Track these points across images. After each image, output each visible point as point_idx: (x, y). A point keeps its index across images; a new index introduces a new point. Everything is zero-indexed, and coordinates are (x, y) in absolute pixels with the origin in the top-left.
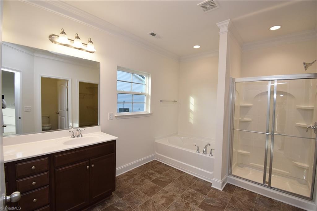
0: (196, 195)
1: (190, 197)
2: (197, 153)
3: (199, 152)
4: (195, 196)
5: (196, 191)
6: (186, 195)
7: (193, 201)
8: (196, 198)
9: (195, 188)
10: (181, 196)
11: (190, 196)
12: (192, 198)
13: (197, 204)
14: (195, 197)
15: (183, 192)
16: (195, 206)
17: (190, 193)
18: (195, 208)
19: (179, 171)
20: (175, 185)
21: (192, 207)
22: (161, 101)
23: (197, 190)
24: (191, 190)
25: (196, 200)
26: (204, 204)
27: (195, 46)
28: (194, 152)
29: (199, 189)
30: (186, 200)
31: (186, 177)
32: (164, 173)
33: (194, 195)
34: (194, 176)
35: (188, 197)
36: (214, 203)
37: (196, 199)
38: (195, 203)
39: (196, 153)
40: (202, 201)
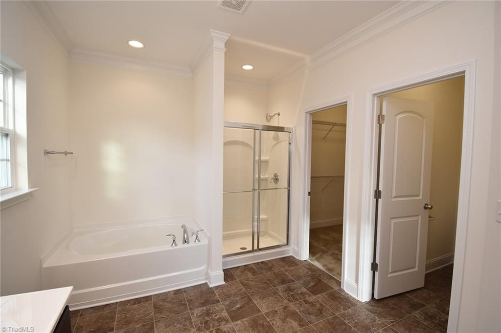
0: (211, 311)
1: (208, 320)
2: (174, 247)
3: (176, 245)
4: (212, 313)
5: (203, 307)
6: (201, 324)
7: (219, 322)
8: (216, 316)
9: (196, 304)
10: (198, 329)
11: (207, 318)
12: (213, 320)
13: (227, 321)
14: (214, 315)
15: (191, 322)
16: (228, 325)
17: (200, 315)
18: (233, 327)
19: (138, 301)
20: (166, 325)
21: (229, 329)
22: (47, 153)
23: (203, 304)
24: (197, 312)
25: (220, 318)
26: (233, 313)
27: (132, 40)
28: (167, 247)
29: (202, 302)
30: (211, 329)
31: (164, 300)
32: (116, 323)
33: (208, 314)
34: (174, 291)
35: (206, 322)
36: (237, 302)
37: (218, 317)
38: (224, 322)
39: (172, 248)
40: (225, 311)
